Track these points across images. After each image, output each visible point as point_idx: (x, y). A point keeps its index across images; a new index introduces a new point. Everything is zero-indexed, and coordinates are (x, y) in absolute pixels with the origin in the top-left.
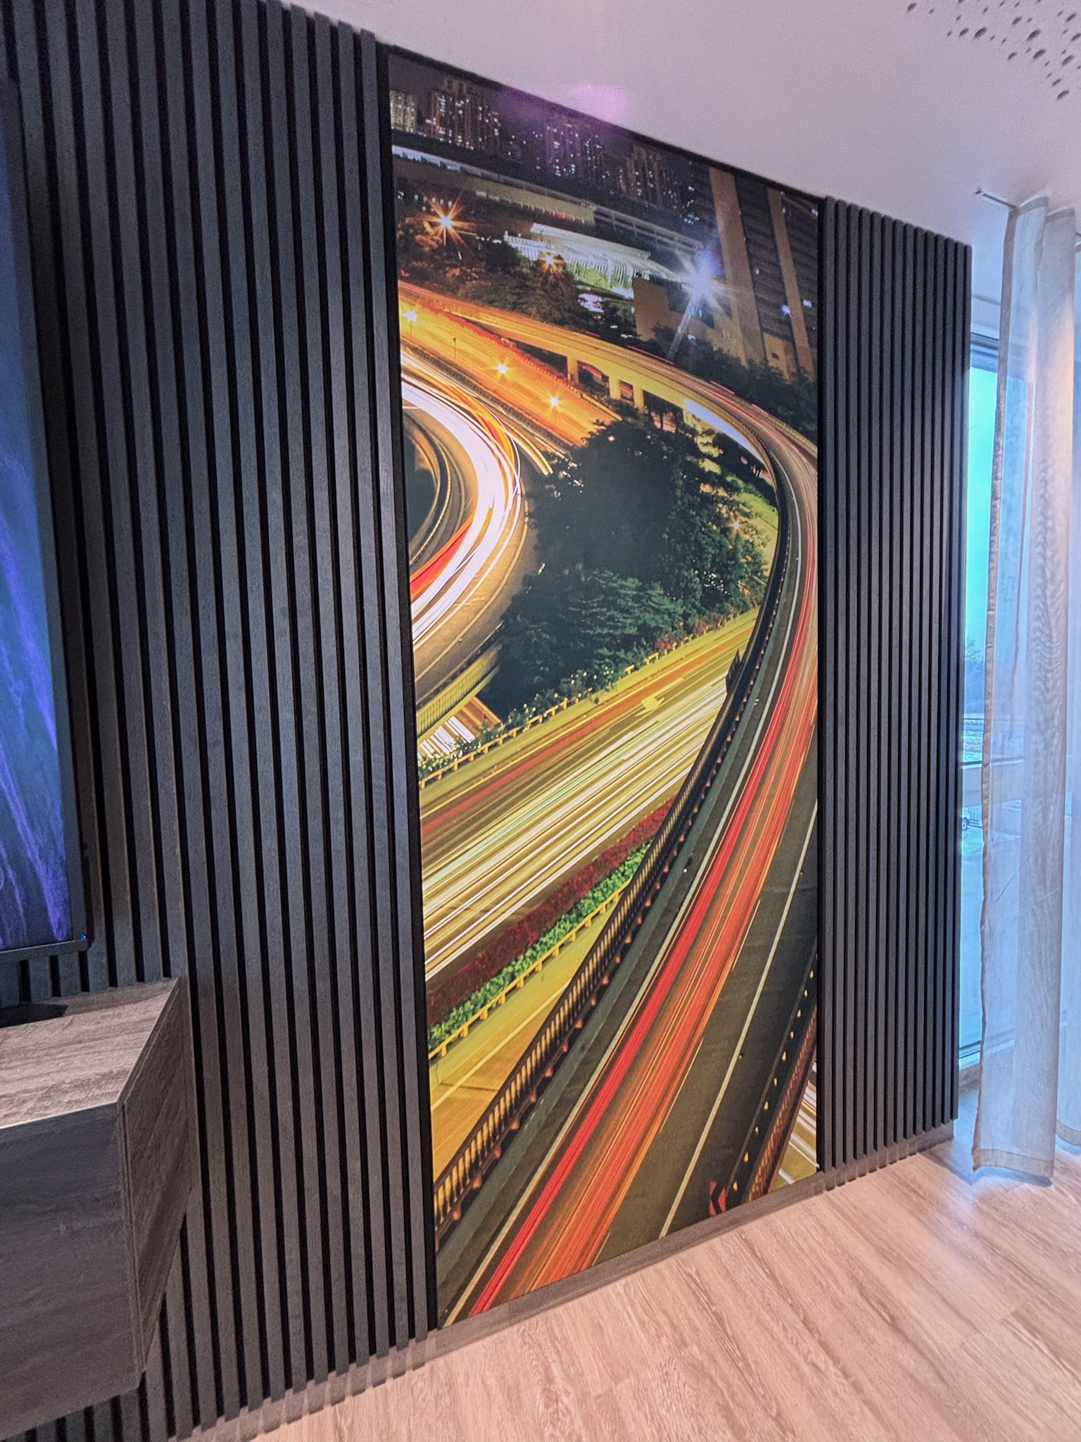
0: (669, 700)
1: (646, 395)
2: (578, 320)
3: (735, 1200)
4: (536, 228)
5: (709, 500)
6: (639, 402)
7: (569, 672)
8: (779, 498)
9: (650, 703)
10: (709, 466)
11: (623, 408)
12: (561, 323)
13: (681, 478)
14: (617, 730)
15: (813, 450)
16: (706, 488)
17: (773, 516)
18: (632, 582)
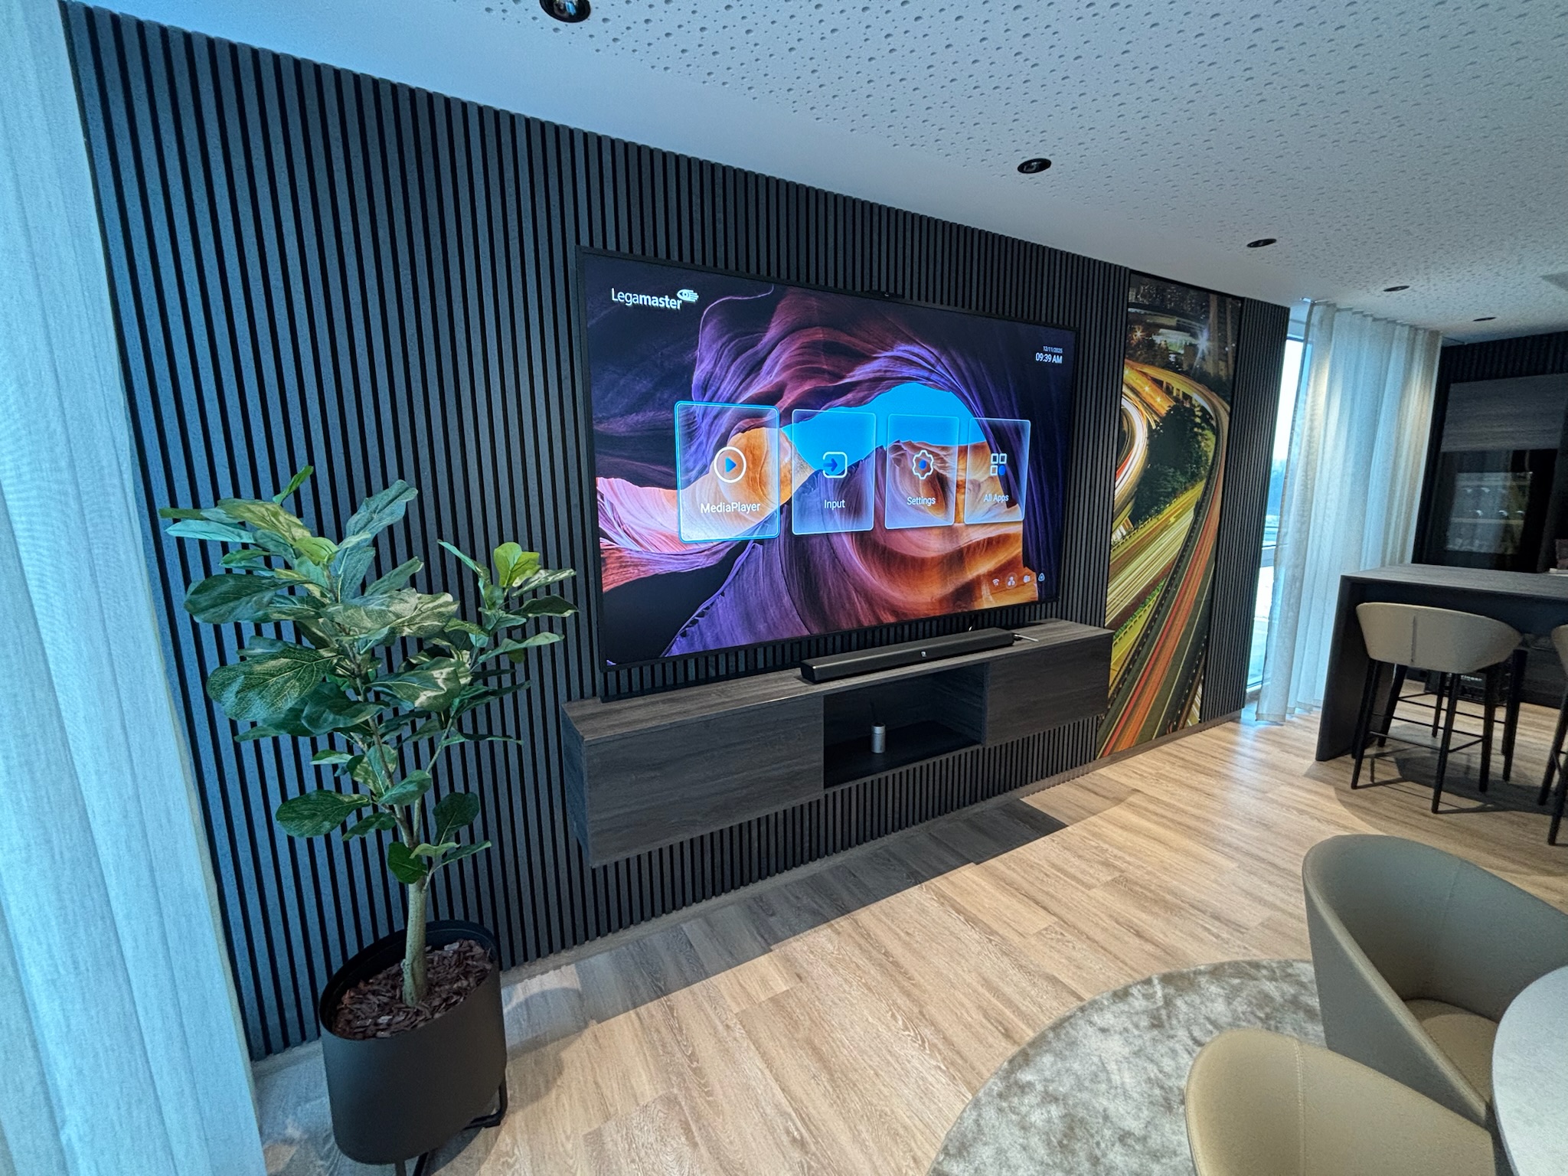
0: (1178, 518)
1: (1184, 393)
2: (1168, 366)
3: (1175, 729)
4: (1161, 330)
5: (1196, 434)
6: (1181, 397)
7: (1151, 507)
8: (1216, 432)
9: (1172, 519)
10: (1198, 420)
11: (1176, 399)
12: (1163, 368)
13: (1190, 425)
14: (1162, 531)
15: (1229, 408)
16: (1196, 430)
17: (1213, 438)
18: (1172, 470)
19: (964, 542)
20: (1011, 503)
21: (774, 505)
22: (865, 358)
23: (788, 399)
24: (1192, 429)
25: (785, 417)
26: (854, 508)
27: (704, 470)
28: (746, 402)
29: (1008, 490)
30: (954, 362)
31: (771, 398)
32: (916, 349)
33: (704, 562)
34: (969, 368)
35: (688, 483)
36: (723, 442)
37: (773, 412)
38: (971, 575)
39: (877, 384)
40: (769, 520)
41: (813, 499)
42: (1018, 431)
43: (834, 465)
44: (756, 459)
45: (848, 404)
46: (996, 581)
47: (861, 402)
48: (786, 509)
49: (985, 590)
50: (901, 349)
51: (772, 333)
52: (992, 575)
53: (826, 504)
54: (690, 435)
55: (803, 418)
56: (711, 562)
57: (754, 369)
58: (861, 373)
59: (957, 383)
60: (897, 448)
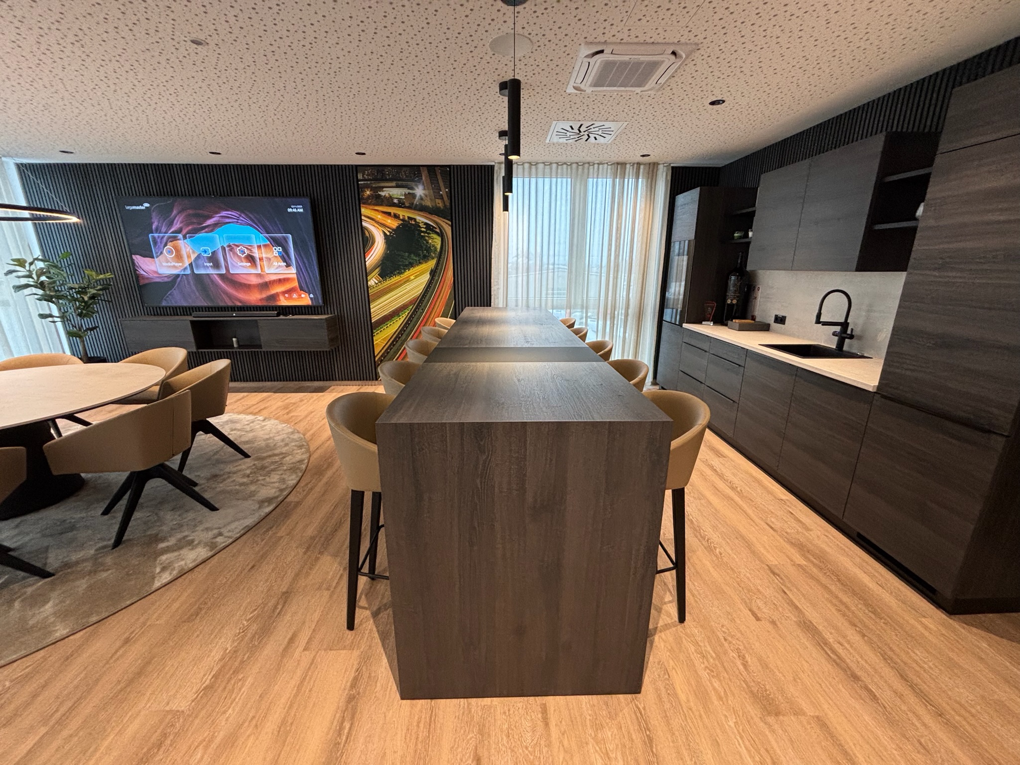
0: (416, 277)
1: (408, 217)
2: (393, 205)
4: (385, 189)
5: (424, 237)
6: (406, 218)
7: (395, 270)
8: (441, 234)
9: (412, 277)
10: (423, 229)
11: (403, 220)
12: (390, 206)
13: (417, 232)
14: (405, 283)
15: (450, 223)
16: (423, 234)
17: (440, 239)
18: (407, 254)
19: (267, 279)
20: (288, 266)
21: (187, 264)
22: (210, 217)
23: (184, 232)
24: (419, 234)
25: (185, 237)
26: (217, 265)
27: (161, 253)
28: (171, 233)
29: (285, 261)
30: (247, 215)
31: (179, 231)
32: (230, 213)
33: (166, 280)
34: (255, 217)
35: (157, 257)
36: (166, 245)
37: (180, 236)
38: (273, 292)
39: (216, 225)
40: (185, 269)
41: (200, 262)
42: (285, 239)
43: (205, 252)
44: (178, 251)
45: (206, 232)
46: (286, 295)
47: (212, 231)
48: (191, 265)
49: (282, 298)
50: (224, 213)
51: (175, 212)
52: (284, 293)
53: (205, 264)
54: (155, 243)
55: (191, 237)
56: (170, 280)
57: (171, 224)
58: (210, 222)
59: (250, 222)
60: (229, 246)
